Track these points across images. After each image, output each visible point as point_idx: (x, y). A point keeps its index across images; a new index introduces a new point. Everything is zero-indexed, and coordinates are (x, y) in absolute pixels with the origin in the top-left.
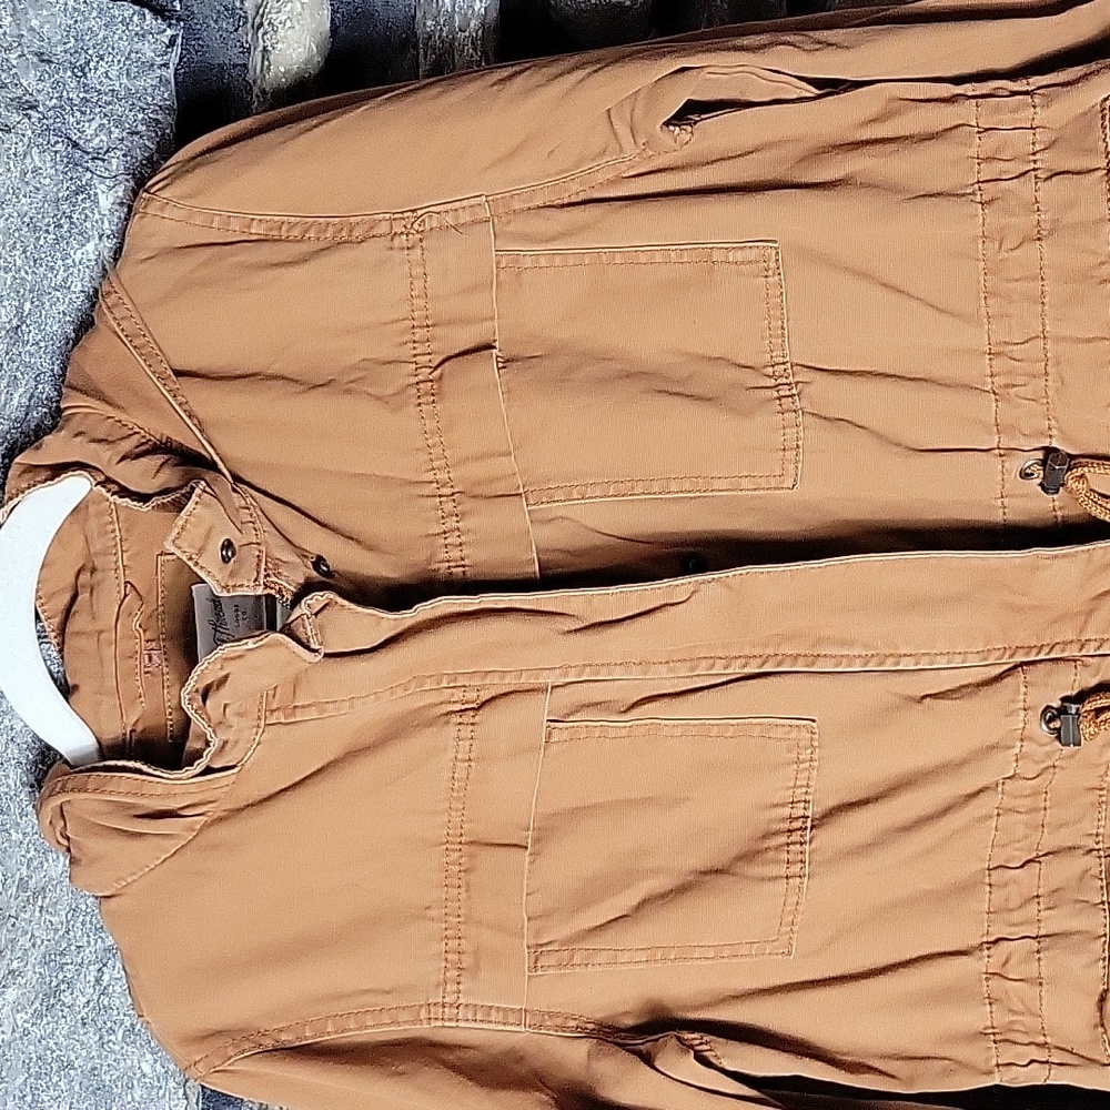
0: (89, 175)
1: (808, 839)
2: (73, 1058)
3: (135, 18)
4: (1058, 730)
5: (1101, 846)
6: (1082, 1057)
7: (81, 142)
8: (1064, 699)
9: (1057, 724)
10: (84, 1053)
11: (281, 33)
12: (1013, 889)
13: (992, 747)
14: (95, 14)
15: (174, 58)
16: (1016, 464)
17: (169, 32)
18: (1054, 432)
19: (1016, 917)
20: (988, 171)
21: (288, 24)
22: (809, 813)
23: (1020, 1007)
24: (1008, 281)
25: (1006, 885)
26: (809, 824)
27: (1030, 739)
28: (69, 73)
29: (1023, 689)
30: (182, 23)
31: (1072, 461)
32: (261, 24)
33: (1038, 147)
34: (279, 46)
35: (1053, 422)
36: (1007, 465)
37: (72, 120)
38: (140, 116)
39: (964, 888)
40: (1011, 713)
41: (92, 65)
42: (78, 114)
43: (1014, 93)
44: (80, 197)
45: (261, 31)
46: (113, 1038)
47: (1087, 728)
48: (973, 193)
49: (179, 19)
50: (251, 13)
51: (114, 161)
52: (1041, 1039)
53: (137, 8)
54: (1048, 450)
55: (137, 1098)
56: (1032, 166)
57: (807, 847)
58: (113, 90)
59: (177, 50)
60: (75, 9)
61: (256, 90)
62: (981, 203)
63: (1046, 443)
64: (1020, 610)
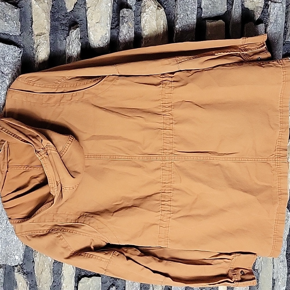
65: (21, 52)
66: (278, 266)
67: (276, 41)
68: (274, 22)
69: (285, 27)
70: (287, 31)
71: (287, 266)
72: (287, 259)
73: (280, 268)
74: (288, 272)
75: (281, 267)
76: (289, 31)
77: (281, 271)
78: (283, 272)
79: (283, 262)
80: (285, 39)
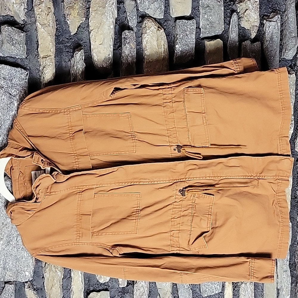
0: (13, 100)
1: (139, 213)
2: (12, 253)
3: (21, 71)
4: (182, 193)
5: (192, 215)
6: (185, 249)
7: (11, 94)
8: (183, 188)
9: (181, 192)
10: (14, 253)
11: (46, 75)
12: (175, 222)
13: (171, 196)
14: (13, 70)
15: (28, 77)
16: (173, 148)
17: (27, 73)
18: (179, 142)
19: (176, 227)
20: (165, 101)
21: (48, 73)
22: (140, 209)
23: (176, 241)
24: (168, 119)
25: (174, 221)
26: (140, 210)
27: (177, 195)
28: (9, 81)
29: (175, 187)
30: (29, 71)
31: (181, 147)
32: (43, 73)
33: (173, 97)
34: (46, 77)
35: (178, 141)
36: (171, 148)
37: (10, 90)
38: (22, 88)
39: (167, 222)
40: (174, 191)
41: (13, 79)
42: (11, 89)
43: (169, 88)
44: (12, 104)
45: (43, 74)
46: (19, 250)
47: (186, 193)
48: (162, 105)
49: (28, 70)
50: (41, 70)
51: (17, 97)
52: (179, 246)
53: (21, 69)
54: (177, 145)
55: (24, 260)
56: (172, 100)
57: (139, 214)
58: (17, 84)
59: (28, 76)
60: (10, 69)
61: (42, 84)
62: (164, 107)
63: (177, 144)
64: (174, 172)
65: (27, 74)
66: (281, 276)
67: (273, 58)
68: (269, 40)
69: (280, 45)
70: (283, 48)
71: (291, 276)
72: (290, 269)
73: (284, 278)
74: (291, 282)
75: (285, 276)
76: (284, 48)
77: (285, 281)
78: (286, 282)
79: (286, 271)
80: (281, 55)
